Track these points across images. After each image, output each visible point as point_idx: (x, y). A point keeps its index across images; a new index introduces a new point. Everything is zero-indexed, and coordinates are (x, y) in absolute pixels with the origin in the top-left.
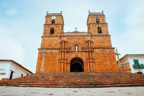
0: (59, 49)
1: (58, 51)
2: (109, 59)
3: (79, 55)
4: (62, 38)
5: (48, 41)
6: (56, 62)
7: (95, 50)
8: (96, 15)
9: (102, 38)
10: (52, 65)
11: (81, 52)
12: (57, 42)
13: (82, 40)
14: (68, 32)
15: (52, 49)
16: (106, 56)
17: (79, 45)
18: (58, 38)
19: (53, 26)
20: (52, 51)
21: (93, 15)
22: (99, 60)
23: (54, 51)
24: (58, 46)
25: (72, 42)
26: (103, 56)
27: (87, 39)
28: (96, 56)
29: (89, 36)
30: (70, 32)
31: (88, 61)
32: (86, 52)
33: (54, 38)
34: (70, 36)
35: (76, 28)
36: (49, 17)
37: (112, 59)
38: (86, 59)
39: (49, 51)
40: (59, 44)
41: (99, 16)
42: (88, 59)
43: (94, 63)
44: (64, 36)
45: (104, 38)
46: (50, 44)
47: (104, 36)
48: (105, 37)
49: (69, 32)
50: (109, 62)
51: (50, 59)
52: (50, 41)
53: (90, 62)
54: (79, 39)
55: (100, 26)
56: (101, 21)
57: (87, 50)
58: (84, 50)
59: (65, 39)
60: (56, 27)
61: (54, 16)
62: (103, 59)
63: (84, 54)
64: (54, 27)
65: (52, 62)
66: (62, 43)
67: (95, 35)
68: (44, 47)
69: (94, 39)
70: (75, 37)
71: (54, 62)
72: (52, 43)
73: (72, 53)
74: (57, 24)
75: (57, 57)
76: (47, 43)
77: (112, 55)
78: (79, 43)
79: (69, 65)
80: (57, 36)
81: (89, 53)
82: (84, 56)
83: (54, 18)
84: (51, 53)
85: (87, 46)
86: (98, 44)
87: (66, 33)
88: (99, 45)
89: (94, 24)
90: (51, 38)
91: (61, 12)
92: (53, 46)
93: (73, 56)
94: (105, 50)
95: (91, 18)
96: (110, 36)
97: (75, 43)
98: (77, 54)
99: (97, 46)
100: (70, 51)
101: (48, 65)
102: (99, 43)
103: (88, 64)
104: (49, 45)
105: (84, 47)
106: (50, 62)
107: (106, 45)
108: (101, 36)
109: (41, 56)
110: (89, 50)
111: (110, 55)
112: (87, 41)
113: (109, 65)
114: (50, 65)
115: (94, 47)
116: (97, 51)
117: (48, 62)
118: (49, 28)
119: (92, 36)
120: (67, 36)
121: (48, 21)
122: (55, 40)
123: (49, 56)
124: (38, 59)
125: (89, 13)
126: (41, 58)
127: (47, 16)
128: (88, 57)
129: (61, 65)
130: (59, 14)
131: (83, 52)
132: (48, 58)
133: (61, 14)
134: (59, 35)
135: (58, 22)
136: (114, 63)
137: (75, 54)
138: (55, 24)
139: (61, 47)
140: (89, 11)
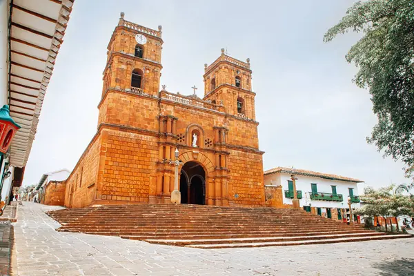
0: (158, 136)
1: (154, 140)
2: (252, 173)
3: (200, 158)
4: (164, 105)
5: (129, 106)
6: (150, 167)
7: (229, 151)
8: (236, 66)
9: (244, 125)
10: (139, 174)
11: (205, 150)
12: (152, 113)
13: (207, 122)
14: (178, 93)
15: (140, 132)
16: (248, 166)
17: (201, 132)
18: (155, 104)
19: (139, 65)
20: (140, 136)
21: (231, 64)
22: (235, 174)
23: (144, 137)
24: (153, 126)
25: (187, 121)
26: (243, 165)
27: (217, 122)
28: (232, 164)
29: (220, 115)
31: (218, 175)
32: (214, 152)
33: (145, 100)
34: (183, 106)
35: (194, 88)
36: (129, 33)
37: (257, 174)
38: (212, 169)
39: (132, 135)
40: (156, 121)
41: (242, 71)
42: (218, 170)
43: (228, 179)
44: (168, 103)
45: (247, 126)
46: (133, 115)
47: (247, 121)
48: (249, 124)
49: (178, 95)
50: (252, 180)
51: (135, 158)
52: (132, 107)
53: (222, 178)
54: (201, 117)
55: (242, 95)
56: (244, 86)
57: (217, 149)
58: (211, 148)
59: (170, 110)
60: (148, 71)
61: (144, 34)
62: (243, 172)
63: (210, 155)
64: (142, 69)
65: (140, 167)
66: (166, 121)
67: (232, 116)
68: (119, 121)
69: (229, 125)
70: (194, 111)
72: (138, 114)
73: (186, 150)
74: (152, 64)
75: (153, 156)
76: (126, 111)
77: (258, 168)
78: (201, 129)
80: (150, 98)
81: (220, 156)
82: (208, 161)
83: (141, 40)
84: (138, 142)
85: (217, 139)
86: (237, 139)
87: (173, 95)
88: (238, 141)
89: (231, 87)
90: (136, 101)
91: (160, 28)
92: (141, 123)
93: (188, 157)
94: (248, 154)
95: (226, 70)
96: (258, 124)
97: (192, 126)
98: (197, 154)
99: (233, 143)
100: (181, 144)
101: (130, 174)
102: (237, 135)
103: (218, 180)
104: (130, 119)
105: (211, 139)
106: (135, 166)
107: (248, 142)
108: (243, 121)
109: (109, 146)
110: (219, 148)
111: (255, 167)
112: (217, 128)
113: (252, 186)
114: (135, 174)
115: (228, 142)
116: (233, 152)
117: (131, 166)
118: (131, 69)
119: (226, 116)
120: (174, 104)
121: (127, 44)
122: (147, 107)
123: (132, 149)
124: (101, 154)
125: (223, 54)
126: (111, 152)
127: (124, 28)
128: (218, 165)
129: (163, 177)
130: (155, 31)
131: (208, 150)
132: (130, 153)
133: (159, 32)
134: (156, 96)
135: (154, 57)
136: (259, 184)
137: (193, 154)
138: (145, 62)
139: (162, 130)
140: (223, 50)
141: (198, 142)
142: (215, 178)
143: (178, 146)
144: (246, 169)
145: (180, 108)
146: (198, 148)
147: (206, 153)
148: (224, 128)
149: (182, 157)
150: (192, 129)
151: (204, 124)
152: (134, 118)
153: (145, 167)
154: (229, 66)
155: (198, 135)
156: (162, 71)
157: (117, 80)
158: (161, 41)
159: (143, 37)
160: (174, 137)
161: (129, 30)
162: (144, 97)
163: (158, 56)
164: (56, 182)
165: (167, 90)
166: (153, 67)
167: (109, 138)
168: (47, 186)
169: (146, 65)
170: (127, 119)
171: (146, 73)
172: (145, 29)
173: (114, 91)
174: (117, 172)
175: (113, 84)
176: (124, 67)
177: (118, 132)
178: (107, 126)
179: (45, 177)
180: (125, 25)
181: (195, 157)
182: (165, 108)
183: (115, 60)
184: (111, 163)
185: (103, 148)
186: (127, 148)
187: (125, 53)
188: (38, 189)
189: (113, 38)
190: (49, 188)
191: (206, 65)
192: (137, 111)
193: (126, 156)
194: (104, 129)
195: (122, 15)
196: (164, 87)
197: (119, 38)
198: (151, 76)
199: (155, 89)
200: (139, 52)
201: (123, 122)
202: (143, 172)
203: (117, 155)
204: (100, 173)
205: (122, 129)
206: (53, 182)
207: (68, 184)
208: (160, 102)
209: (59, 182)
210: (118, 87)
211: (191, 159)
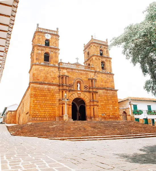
0: (59, 86)
1: (57, 88)
2: (111, 102)
3: (82, 96)
4: (62, 70)
5: (43, 72)
6: (56, 102)
7: (98, 91)
8: (100, 44)
9: (106, 76)
10: (50, 106)
11: (84, 91)
12: (55, 74)
13: (85, 76)
14: (69, 62)
15: (50, 84)
16: (109, 98)
17: (82, 82)
18: (57, 69)
19: (47, 50)
20: (50, 86)
21: (97, 43)
22: (102, 103)
23: (52, 87)
24: (56, 81)
25: (74, 77)
26: (106, 98)
27: (90, 76)
28: (100, 98)
29: (92, 72)
31: (92, 104)
32: (89, 92)
33: (51, 68)
34: (72, 69)
35: (77, 59)
36: (41, 34)
37: (114, 102)
38: (88, 101)
39: (46, 86)
40: (58, 78)
41: (103, 46)
42: (92, 102)
43: (98, 106)
44: (64, 68)
45: (107, 76)
46: (46, 76)
47: (108, 74)
48: (108, 75)
49: (69, 63)
50: (111, 106)
51: (48, 98)
52: (45, 72)
53: (94, 105)
54: (81, 74)
55: (104, 60)
56: (105, 55)
57: (91, 90)
58: (87, 90)
59: (65, 72)
60: (52, 53)
61: (49, 33)
62: (106, 102)
63: (87, 94)
64: (49, 52)
65: (50, 102)
66: (63, 78)
67: (99, 72)
68: (39, 80)
69: (97, 77)
70: (77, 71)
72: (48, 75)
73: (74, 92)
74: (54, 48)
75: (57, 96)
76: (42, 75)
77: (115, 99)
78: (82, 80)
79: (71, 107)
80: (54, 67)
81: (93, 94)
82: (86, 97)
83: (48, 37)
84: (49, 90)
85: (91, 85)
86: (102, 84)
87: (66, 63)
88: (103, 85)
89: (97, 56)
90: (47, 69)
91: (57, 29)
92: (50, 80)
93: (75, 96)
94: (108, 91)
95: (94, 47)
96: (114, 75)
97: (78, 79)
98: (80, 94)
99: (100, 86)
100: (71, 89)
101: (46, 106)
102: (102, 82)
103: (92, 107)
104: (44, 78)
105: (87, 85)
106: (48, 102)
107: (109, 85)
108: (105, 74)
109: (35, 93)
110: (92, 90)
111: (112, 98)
112: (90, 79)
113: (112, 109)
114: (48, 106)
115: (97, 86)
116: (100, 91)
117: (46, 102)
118: (43, 52)
119: (95, 72)
120: (67, 69)
121: (41, 40)
122: (52, 71)
123: (46, 94)
124: (31, 97)
125: (92, 39)
126: (35, 96)
127: (39, 32)
128: (92, 99)
129: (63, 107)
130: (55, 31)
132: (45, 96)
133: (57, 31)
134: (57, 65)
135: (55, 45)
136: (116, 108)
137: (78, 94)
138: (51, 48)
139: (61, 83)
140: (92, 36)
141: (80, 88)
142: (90, 106)
143: (70, 91)
144: (108, 100)
145: (70, 70)
146: (81, 91)
147: (85, 93)
148: (94, 79)
149: (72, 96)
150: (77, 81)
151: (84, 78)
152: (46, 78)
153: (53, 102)
154: (96, 45)
155: (80, 84)
156: (59, 52)
157: (37, 59)
158: (58, 36)
159: (49, 35)
160: (67, 86)
161: (41, 32)
162: (51, 66)
163: (57, 44)
164: (11, 111)
165: (62, 61)
166: (55, 50)
167: (35, 88)
168: (7, 113)
169: (51, 50)
170: (43, 78)
171: (51, 54)
172: (50, 30)
173: (36, 65)
174: (39, 106)
175: (35, 61)
176: (40, 52)
177: (39, 86)
178: (33, 83)
179: (6, 108)
180: (40, 30)
181: (79, 95)
182: (62, 71)
183: (35, 48)
184: (36, 102)
185: (31, 94)
186: (43, 93)
187: (40, 45)
188: (2, 115)
189: (34, 37)
190: (8, 114)
191: (84, 45)
192: (48, 74)
193: (43, 98)
194: (31, 85)
195: (38, 25)
196: (61, 60)
197: (37, 37)
198: (54, 55)
199: (56, 62)
200: (47, 43)
201: (41, 80)
202: (52, 105)
203: (39, 97)
204: (30, 107)
205: (41, 84)
206: (10, 111)
207: (17, 112)
208: (59, 68)
209: (13, 111)
210: (37, 63)
211: (77, 97)
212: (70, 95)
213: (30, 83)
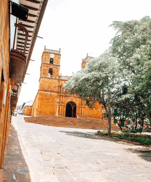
0: (58, 93)
1: (57, 94)
3: (74, 100)
4: (61, 81)
5: (48, 83)
6: (55, 104)
10: (51, 106)
11: (76, 97)
12: (56, 84)
15: (51, 91)
18: (57, 81)
19: (51, 67)
23: (53, 93)
24: (56, 89)
30: (68, 76)
31: (81, 106)
33: (53, 80)
35: (73, 73)
37: (99, 106)
38: (78, 104)
39: (49, 93)
40: (57, 87)
43: (85, 108)
44: (62, 80)
46: (49, 85)
49: (66, 76)
51: (50, 101)
53: (82, 107)
59: (63, 83)
60: (55, 69)
61: (53, 53)
65: (51, 104)
66: (61, 87)
68: (44, 88)
71: (53, 104)
72: (51, 85)
73: (68, 98)
74: (56, 65)
76: (47, 84)
79: (65, 107)
81: (82, 99)
82: (77, 101)
83: (52, 56)
84: (51, 95)
87: (64, 76)
90: (50, 80)
91: (60, 49)
92: (52, 88)
93: (69, 100)
98: (73, 99)
100: (67, 95)
101: (48, 106)
103: (80, 108)
104: (48, 87)
106: (50, 104)
109: (41, 97)
113: (96, 111)
117: (48, 103)
118: (48, 68)
120: (65, 80)
121: (47, 59)
122: (54, 82)
123: (49, 98)
124: (39, 100)
125: (87, 56)
126: (41, 99)
127: (46, 52)
128: (81, 103)
129: (59, 107)
131: (77, 97)
132: (48, 99)
133: (59, 52)
134: (57, 78)
135: (57, 62)
136: (99, 110)
137: (71, 99)
139: (59, 91)
140: (87, 54)
142: (79, 107)
143: (65, 96)
146: (73, 96)
147: (77, 98)
149: (67, 100)
152: (49, 87)
156: (60, 68)
157: (43, 73)
158: (60, 55)
159: (53, 55)
160: (63, 93)
161: (47, 53)
162: (53, 79)
163: (59, 62)
164: (28, 106)
166: (56, 67)
167: (41, 94)
169: (54, 66)
170: (47, 87)
172: (54, 51)
173: (42, 78)
174: (44, 106)
175: (42, 75)
176: (46, 68)
177: (44, 92)
179: (24, 104)
180: (46, 51)
181: (72, 100)
183: (43, 65)
184: (42, 103)
185: (39, 98)
186: (47, 98)
187: (46, 63)
188: (22, 108)
189: (42, 56)
190: (26, 108)
191: (83, 59)
192: (51, 84)
193: (47, 100)
194: (39, 92)
195: (45, 47)
196: (61, 74)
197: (44, 57)
198: (56, 70)
199: (57, 75)
200: (52, 61)
202: (53, 106)
203: (44, 100)
204: (38, 106)
205: (45, 91)
206: (27, 106)
208: (59, 80)
209: (30, 106)
210: (44, 76)
212: (65, 99)
213: (39, 90)
